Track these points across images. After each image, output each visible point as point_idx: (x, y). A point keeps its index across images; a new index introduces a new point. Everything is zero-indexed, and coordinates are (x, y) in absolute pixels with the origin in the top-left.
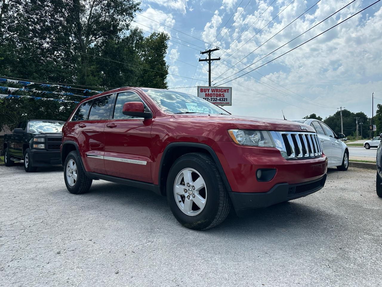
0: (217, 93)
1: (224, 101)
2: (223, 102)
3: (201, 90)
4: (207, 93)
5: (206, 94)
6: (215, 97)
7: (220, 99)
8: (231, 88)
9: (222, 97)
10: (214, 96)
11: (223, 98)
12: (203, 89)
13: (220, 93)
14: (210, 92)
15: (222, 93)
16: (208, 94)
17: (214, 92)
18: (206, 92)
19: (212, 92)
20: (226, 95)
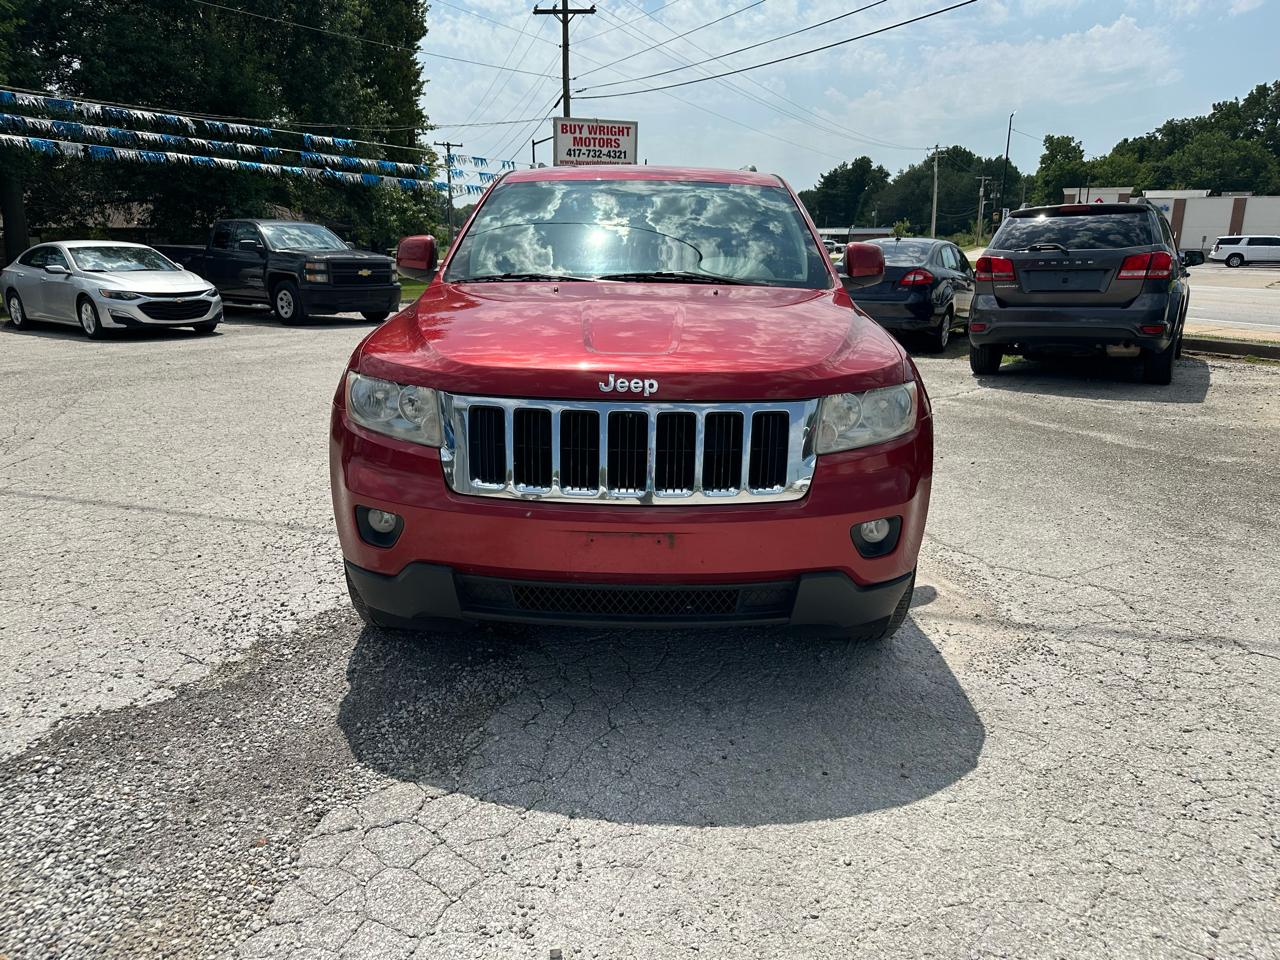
0: (602, 136)
1: (619, 157)
2: (616, 160)
3: (563, 129)
4: (577, 135)
5: (575, 138)
6: (597, 148)
7: (609, 152)
8: (636, 124)
9: (614, 149)
10: (595, 146)
11: (617, 150)
12: (567, 126)
13: (610, 136)
14: (585, 134)
15: (613, 138)
16: (581, 138)
17: (595, 133)
18: (575, 132)
19: (590, 133)
20: (625, 142)
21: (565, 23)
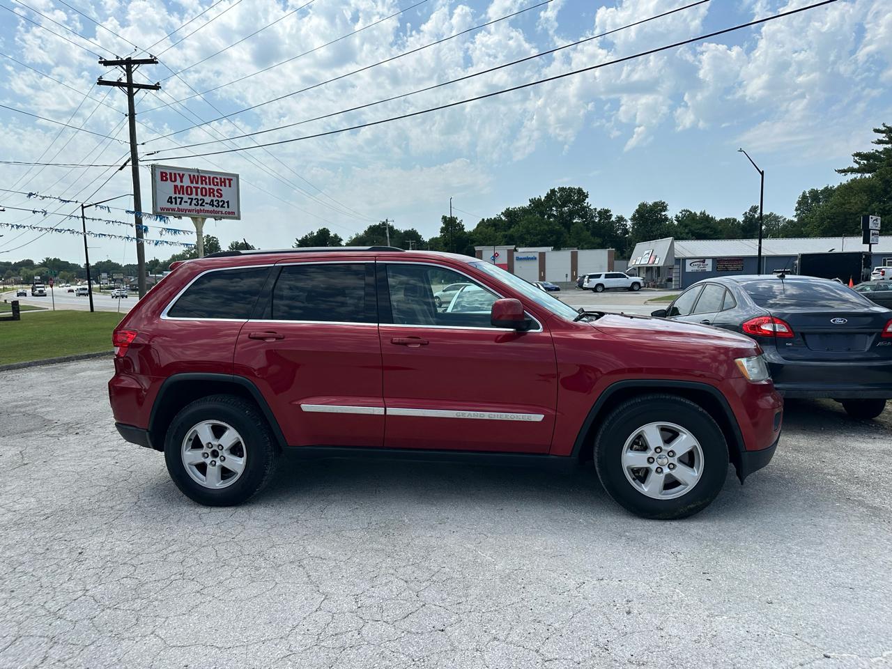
0: (204, 186)
1: (222, 206)
2: (220, 209)
3: (162, 177)
4: (178, 183)
5: (176, 187)
6: (200, 197)
7: (212, 201)
8: (237, 176)
9: (216, 198)
10: (197, 194)
11: (220, 199)
12: (166, 174)
13: (212, 186)
14: (186, 182)
15: (216, 188)
16: (182, 187)
17: (197, 183)
18: (175, 181)
19: (192, 182)
20: (227, 192)
21: (131, 96)
